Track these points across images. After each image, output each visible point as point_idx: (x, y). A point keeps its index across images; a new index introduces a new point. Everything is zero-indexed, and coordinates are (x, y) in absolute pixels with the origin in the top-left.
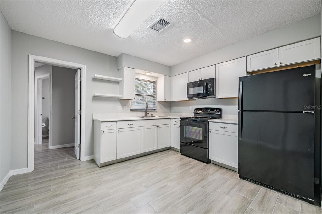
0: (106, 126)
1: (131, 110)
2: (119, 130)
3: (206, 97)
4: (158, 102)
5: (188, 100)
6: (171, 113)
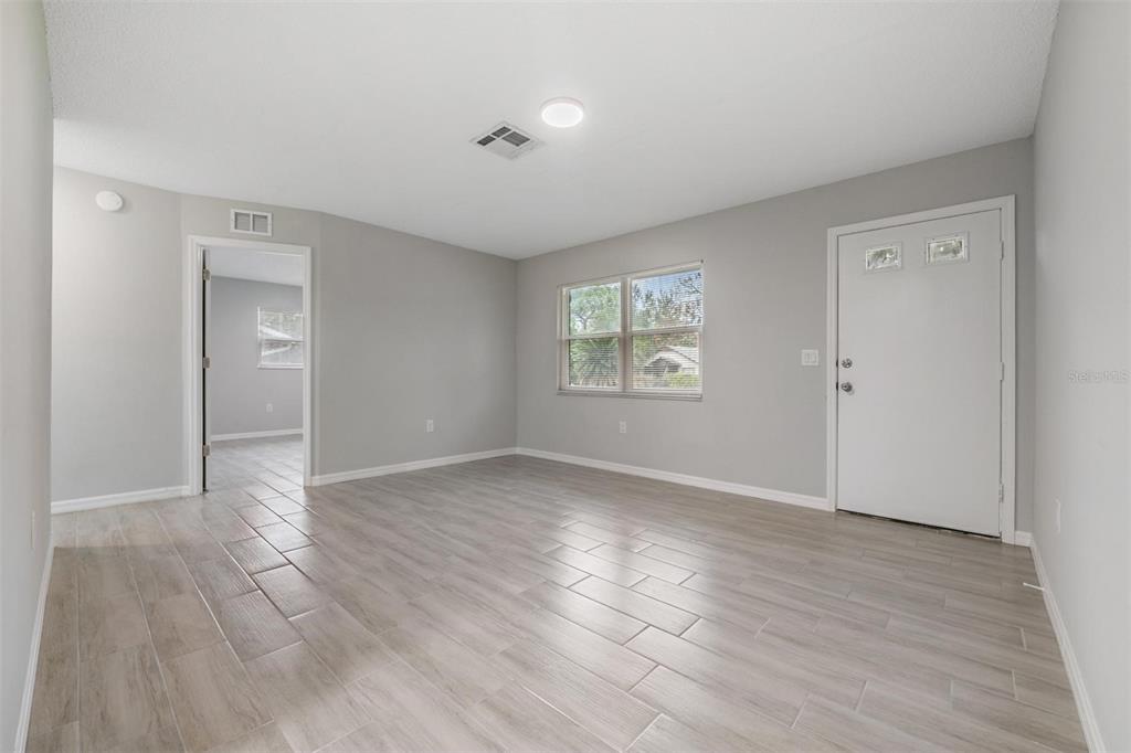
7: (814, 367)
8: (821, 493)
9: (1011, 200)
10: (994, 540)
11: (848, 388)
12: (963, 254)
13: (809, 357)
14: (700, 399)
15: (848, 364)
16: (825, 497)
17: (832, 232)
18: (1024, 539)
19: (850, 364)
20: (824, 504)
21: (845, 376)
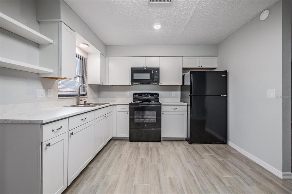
0: (53, 131)
1: (59, 96)
2: (71, 132)
3: (150, 83)
4: (89, 85)
5: (131, 85)
6: (99, 99)
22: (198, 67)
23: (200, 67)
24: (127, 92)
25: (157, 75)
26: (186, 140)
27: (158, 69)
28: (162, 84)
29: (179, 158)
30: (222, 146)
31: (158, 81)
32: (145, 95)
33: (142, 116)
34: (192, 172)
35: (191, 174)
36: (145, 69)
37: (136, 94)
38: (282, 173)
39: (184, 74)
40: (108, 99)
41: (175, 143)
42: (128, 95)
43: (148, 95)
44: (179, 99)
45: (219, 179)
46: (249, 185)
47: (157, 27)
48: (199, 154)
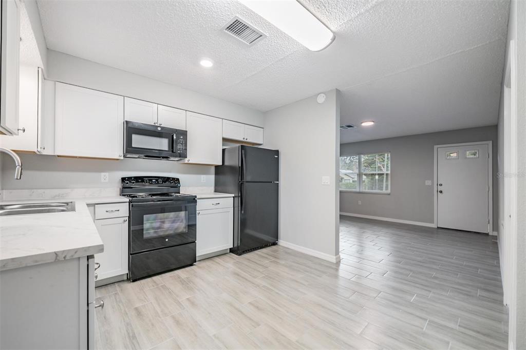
5: (121, 158)
7: (429, 186)
8: (432, 222)
9: (491, 142)
10: (487, 234)
11: (441, 192)
12: (477, 155)
13: (428, 183)
14: (389, 194)
15: (441, 185)
16: (433, 223)
17: (436, 147)
18: (495, 234)
19: (442, 185)
20: (434, 226)
21: (440, 188)
22: (242, 139)
23: (245, 140)
24: (103, 174)
25: (182, 144)
26: (230, 252)
27: (184, 133)
28: (190, 162)
29: (241, 276)
30: (274, 247)
31: (183, 155)
32: (151, 180)
33: (161, 222)
34: (269, 286)
35: (268, 289)
36: (159, 129)
37: (130, 179)
38: (335, 257)
39: (225, 147)
40: (39, 191)
41: (217, 259)
42: (107, 180)
43: (157, 180)
44: (213, 188)
45: (297, 282)
46: (320, 277)
47: (206, 63)
48: (258, 264)
